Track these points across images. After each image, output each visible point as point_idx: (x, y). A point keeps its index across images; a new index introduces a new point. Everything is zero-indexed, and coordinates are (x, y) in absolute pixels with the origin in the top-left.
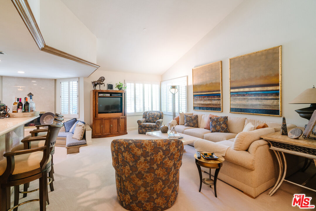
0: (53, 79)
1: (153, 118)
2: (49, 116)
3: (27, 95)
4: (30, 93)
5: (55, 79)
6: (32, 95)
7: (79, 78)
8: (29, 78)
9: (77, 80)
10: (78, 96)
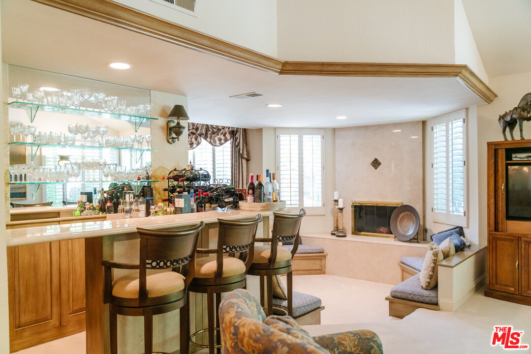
0: (419, 121)
2: (407, 213)
3: (371, 164)
4: (376, 160)
5: (424, 120)
6: (380, 164)
7: (467, 109)
8: (373, 126)
9: (464, 115)
10: (465, 163)
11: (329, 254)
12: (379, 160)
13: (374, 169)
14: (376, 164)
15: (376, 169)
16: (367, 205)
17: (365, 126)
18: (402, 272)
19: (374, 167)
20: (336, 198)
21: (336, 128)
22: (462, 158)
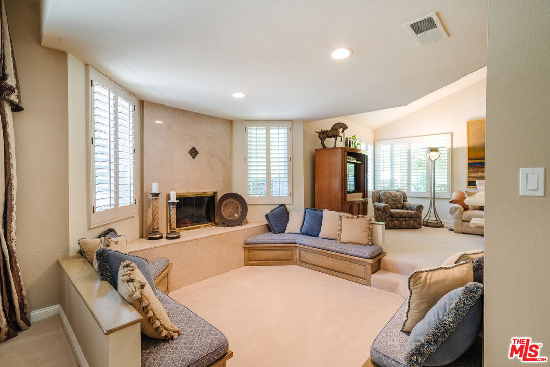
0: (229, 120)
1: (395, 201)
2: (230, 200)
3: (189, 152)
4: (194, 149)
5: (232, 120)
6: (197, 153)
7: (292, 121)
8: (192, 112)
9: (289, 125)
10: (291, 159)
11: (174, 263)
12: (197, 149)
14: (194, 153)
15: (194, 158)
16: (187, 196)
17: (184, 110)
18: (246, 252)
19: (191, 156)
20: (155, 190)
21: (146, 101)
22: (287, 156)
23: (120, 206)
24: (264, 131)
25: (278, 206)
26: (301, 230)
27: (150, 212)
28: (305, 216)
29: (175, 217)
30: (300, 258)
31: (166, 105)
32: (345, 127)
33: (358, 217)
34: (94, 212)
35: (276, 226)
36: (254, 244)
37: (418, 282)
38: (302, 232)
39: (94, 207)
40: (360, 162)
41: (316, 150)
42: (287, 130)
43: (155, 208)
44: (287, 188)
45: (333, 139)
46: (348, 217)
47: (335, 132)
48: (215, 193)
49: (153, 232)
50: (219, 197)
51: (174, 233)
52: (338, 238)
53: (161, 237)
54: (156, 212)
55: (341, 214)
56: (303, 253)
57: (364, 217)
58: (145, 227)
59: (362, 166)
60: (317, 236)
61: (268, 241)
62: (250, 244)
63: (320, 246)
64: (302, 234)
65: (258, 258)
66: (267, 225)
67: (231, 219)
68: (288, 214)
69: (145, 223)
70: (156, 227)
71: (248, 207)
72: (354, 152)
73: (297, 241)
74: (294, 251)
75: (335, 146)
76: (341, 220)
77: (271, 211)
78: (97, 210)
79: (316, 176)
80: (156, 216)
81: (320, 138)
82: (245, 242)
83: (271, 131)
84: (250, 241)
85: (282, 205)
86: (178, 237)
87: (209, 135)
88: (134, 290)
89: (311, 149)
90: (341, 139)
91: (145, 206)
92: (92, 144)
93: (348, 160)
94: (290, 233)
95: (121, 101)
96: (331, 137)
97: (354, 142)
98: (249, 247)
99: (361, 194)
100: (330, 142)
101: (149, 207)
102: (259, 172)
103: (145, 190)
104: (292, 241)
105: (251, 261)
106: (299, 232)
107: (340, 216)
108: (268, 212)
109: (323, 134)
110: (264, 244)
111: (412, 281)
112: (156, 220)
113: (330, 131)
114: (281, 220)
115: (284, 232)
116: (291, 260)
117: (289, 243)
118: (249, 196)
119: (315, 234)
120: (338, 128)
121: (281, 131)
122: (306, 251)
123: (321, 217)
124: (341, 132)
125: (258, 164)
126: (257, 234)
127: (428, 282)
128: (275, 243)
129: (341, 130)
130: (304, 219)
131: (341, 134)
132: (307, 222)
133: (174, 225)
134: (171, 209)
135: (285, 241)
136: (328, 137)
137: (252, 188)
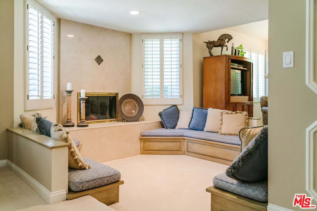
0: (128, 33)
2: (128, 100)
3: (95, 60)
4: (99, 57)
5: (131, 33)
6: (102, 61)
7: (183, 33)
8: (98, 27)
9: (180, 36)
10: (181, 66)
11: (83, 145)
12: (102, 57)
13: (97, 64)
14: (99, 60)
15: (99, 64)
16: (94, 95)
17: (91, 25)
18: (142, 143)
19: (97, 62)
20: (69, 88)
21: (63, 19)
22: (178, 63)
23: (44, 98)
24: (159, 42)
25: (170, 106)
26: (189, 126)
27: (65, 107)
28: (193, 114)
29: (85, 110)
30: (187, 148)
31: (78, 21)
32: (230, 38)
33: (236, 113)
34: (28, 99)
35: (168, 123)
36: (148, 136)
37: (245, 134)
38: (190, 127)
39: (28, 95)
40: (246, 69)
41: (204, 58)
42: (178, 41)
43: (69, 102)
44: (178, 91)
45: (220, 48)
46: (228, 113)
47: (221, 42)
48: (117, 94)
49: (67, 122)
50: (120, 96)
51: (83, 123)
52: (219, 131)
53: (73, 126)
54: (69, 106)
55: (222, 111)
56: (190, 144)
57: (241, 113)
58: (61, 118)
59: (248, 73)
60: (202, 130)
61: (160, 134)
62: (145, 136)
63: (203, 137)
64: (189, 129)
65: (152, 148)
66: (161, 122)
67: (130, 115)
68: (179, 113)
69: (61, 114)
70: (69, 118)
71: (144, 106)
72: (240, 59)
73: (185, 134)
74: (182, 143)
75: (221, 54)
76: (222, 116)
77: (164, 110)
78: (30, 98)
79: (204, 80)
80: (70, 109)
81: (208, 47)
82: (141, 134)
83: (165, 42)
84: (145, 134)
85: (174, 105)
86: (87, 126)
87: (112, 46)
88: (63, 134)
89: (200, 57)
90: (227, 48)
91: (61, 101)
92: (28, 50)
93: (232, 66)
94: (179, 129)
95: (46, 20)
96: (218, 46)
97: (240, 51)
98: (144, 138)
99: (247, 98)
100: (216, 51)
101: (64, 102)
102: (154, 77)
103: (61, 89)
104: (181, 134)
105: (145, 151)
106: (187, 127)
107: (221, 113)
108: (162, 110)
109: (210, 44)
110: (157, 136)
111: (241, 133)
112: (70, 112)
113: (217, 41)
114: (172, 118)
115: (175, 128)
116: (180, 150)
117: (178, 136)
118: (146, 97)
119: (201, 129)
120: (224, 38)
121: (173, 42)
122: (193, 142)
123: (207, 114)
124: (226, 43)
125: (153, 70)
126: (151, 129)
127: (251, 134)
128: (166, 136)
129: (227, 40)
130: (192, 117)
131: (226, 44)
132: (194, 119)
133: (83, 117)
134: (81, 103)
135: (175, 134)
136: (214, 47)
137: (148, 91)
